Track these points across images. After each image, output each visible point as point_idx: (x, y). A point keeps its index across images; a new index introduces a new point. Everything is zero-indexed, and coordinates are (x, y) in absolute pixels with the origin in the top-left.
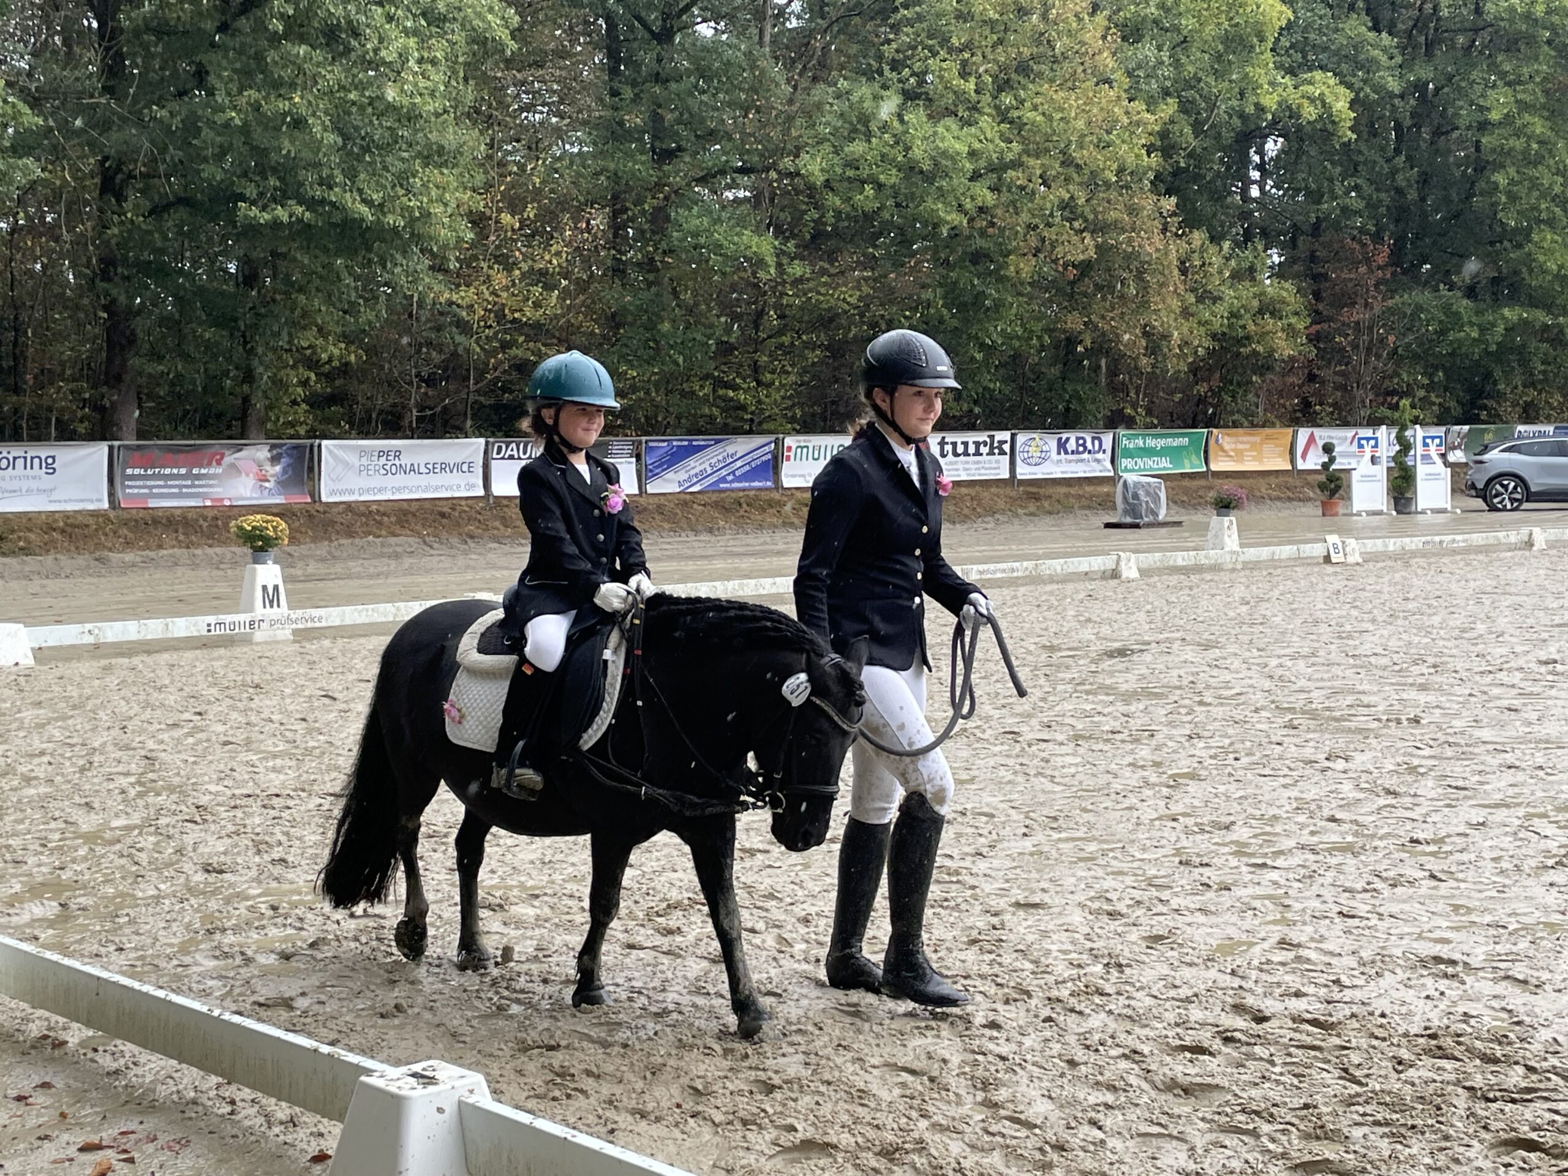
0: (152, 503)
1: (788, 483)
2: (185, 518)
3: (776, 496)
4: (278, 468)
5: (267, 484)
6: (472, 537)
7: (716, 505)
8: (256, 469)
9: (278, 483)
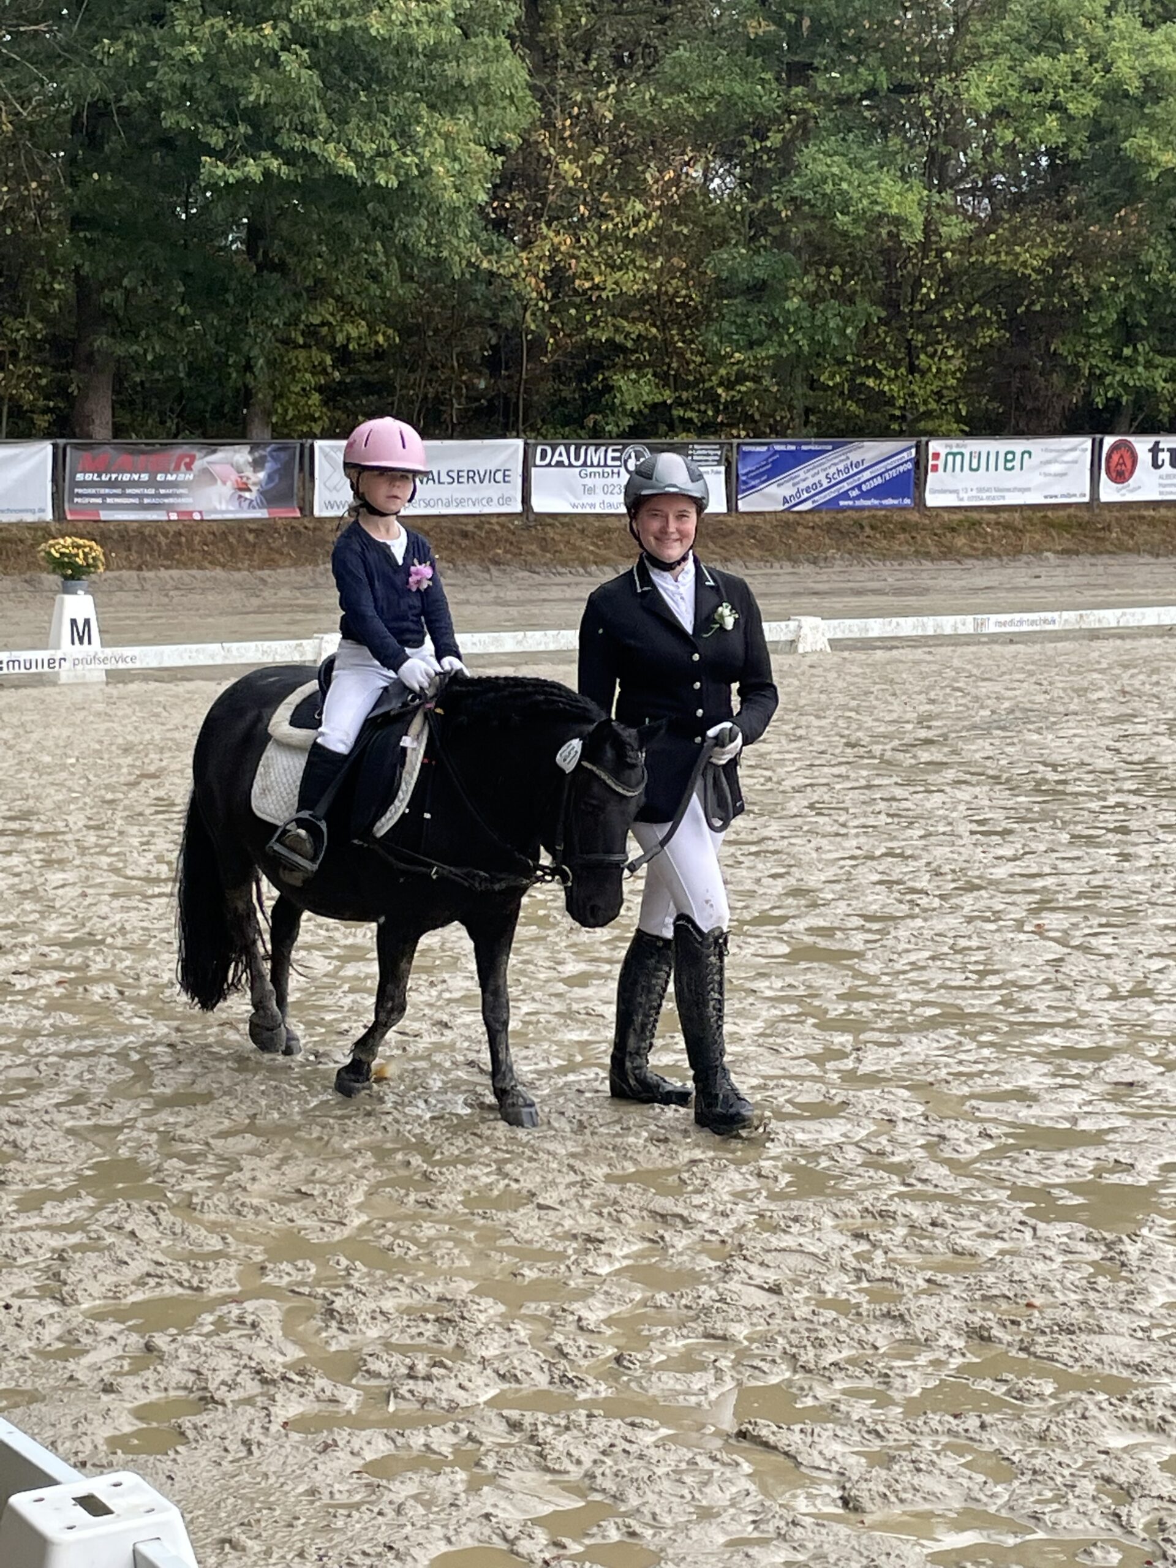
0: (104, 515)
1: (932, 500)
2: (142, 533)
3: (914, 517)
4: (262, 475)
5: (247, 495)
6: (497, 563)
7: (829, 528)
8: (234, 476)
9: (262, 493)
